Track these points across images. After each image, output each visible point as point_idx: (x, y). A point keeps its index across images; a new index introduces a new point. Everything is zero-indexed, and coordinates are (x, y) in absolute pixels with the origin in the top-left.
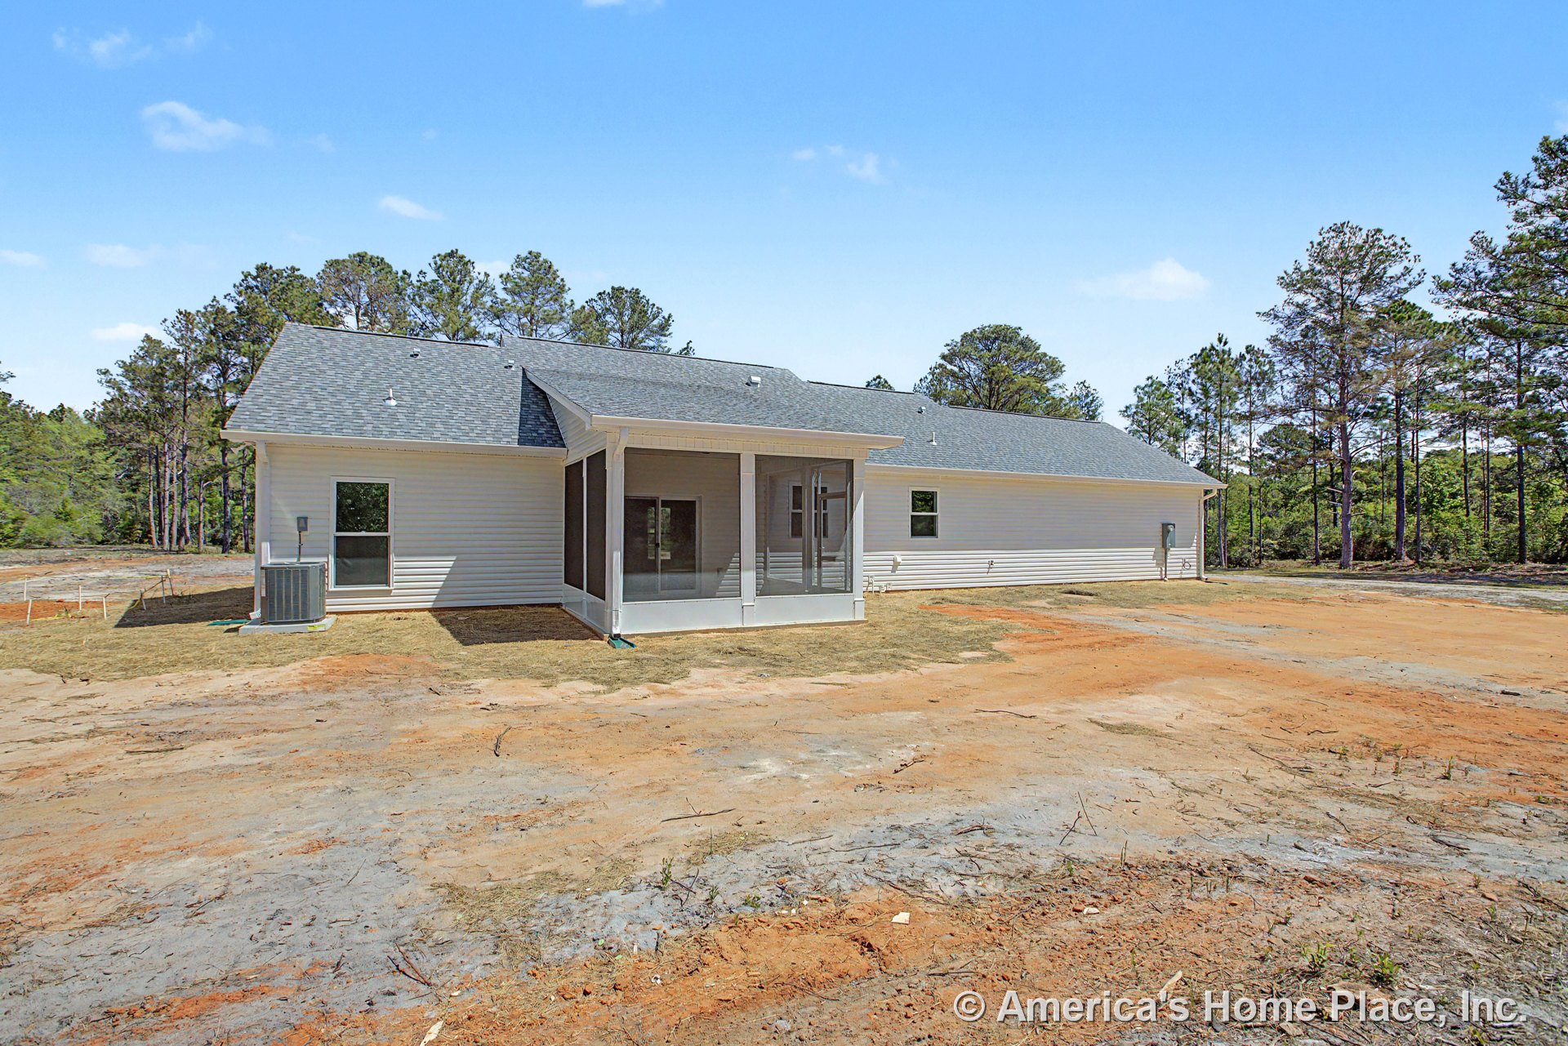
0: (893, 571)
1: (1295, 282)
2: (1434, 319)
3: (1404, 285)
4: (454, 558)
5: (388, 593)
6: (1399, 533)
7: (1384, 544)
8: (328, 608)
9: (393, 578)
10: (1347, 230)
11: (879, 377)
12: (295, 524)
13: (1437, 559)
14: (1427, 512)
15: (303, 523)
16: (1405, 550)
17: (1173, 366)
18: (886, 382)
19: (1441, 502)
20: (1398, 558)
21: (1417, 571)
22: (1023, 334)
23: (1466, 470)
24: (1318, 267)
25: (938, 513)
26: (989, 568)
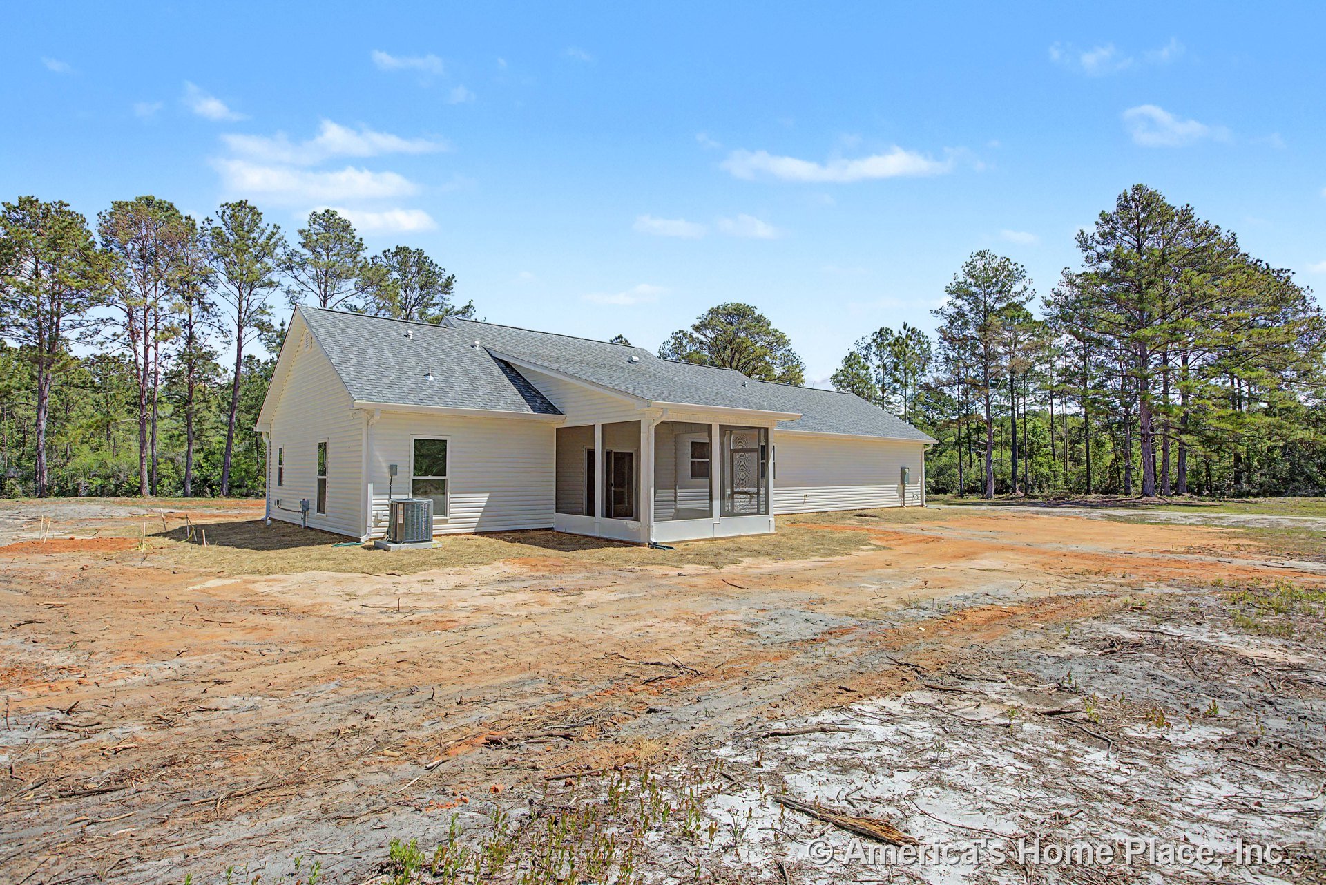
1: (957, 291)
2: (1034, 318)
3: (1023, 299)
4: (488, 495)
5: (446, 522)
6: (1014, 473)
7: (1004, 481)
8: (434, 532)
9: (450, 510)
10: (988, 256)
11: (620, 337)
12: (387, 470)
13: (1036, 492)
14: (1030, 457)
15: (393, 469)
16: (1018, 486)
17: (860, 341)
18: (626, 341)
19: (1039, 449)
20: (1014, 491)
21: (1027, 500)
22: (757, 313)
23: (1052, 428)
24: (970, 280)
26: (805, 499)
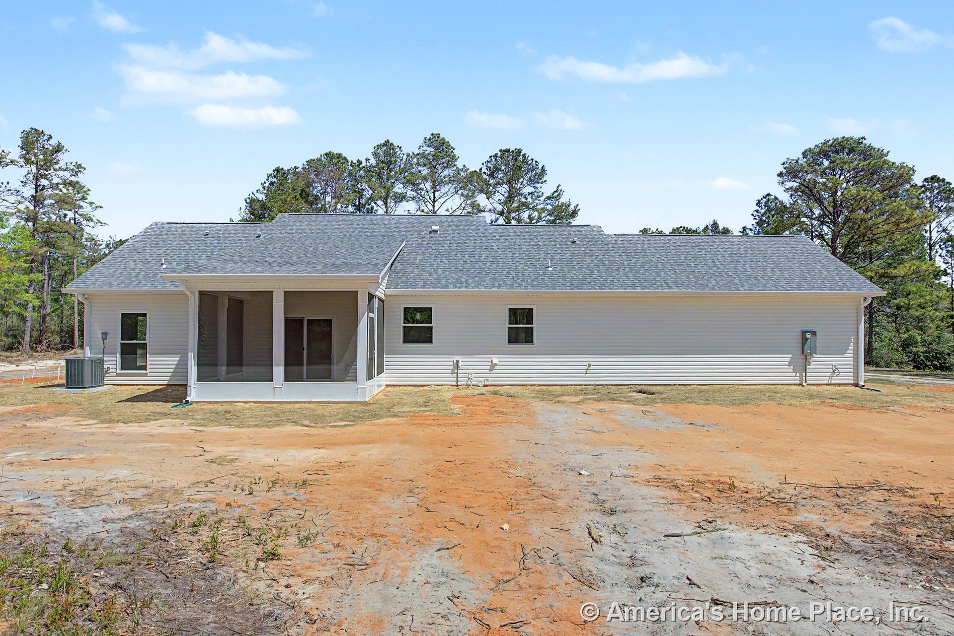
0: (491, 370)
4: (180, 356)
5: (146, 375)
9: (149, 367)
12: (101, 336)
15: (105, 335)
25: (534, 325)
26: (587, 369)
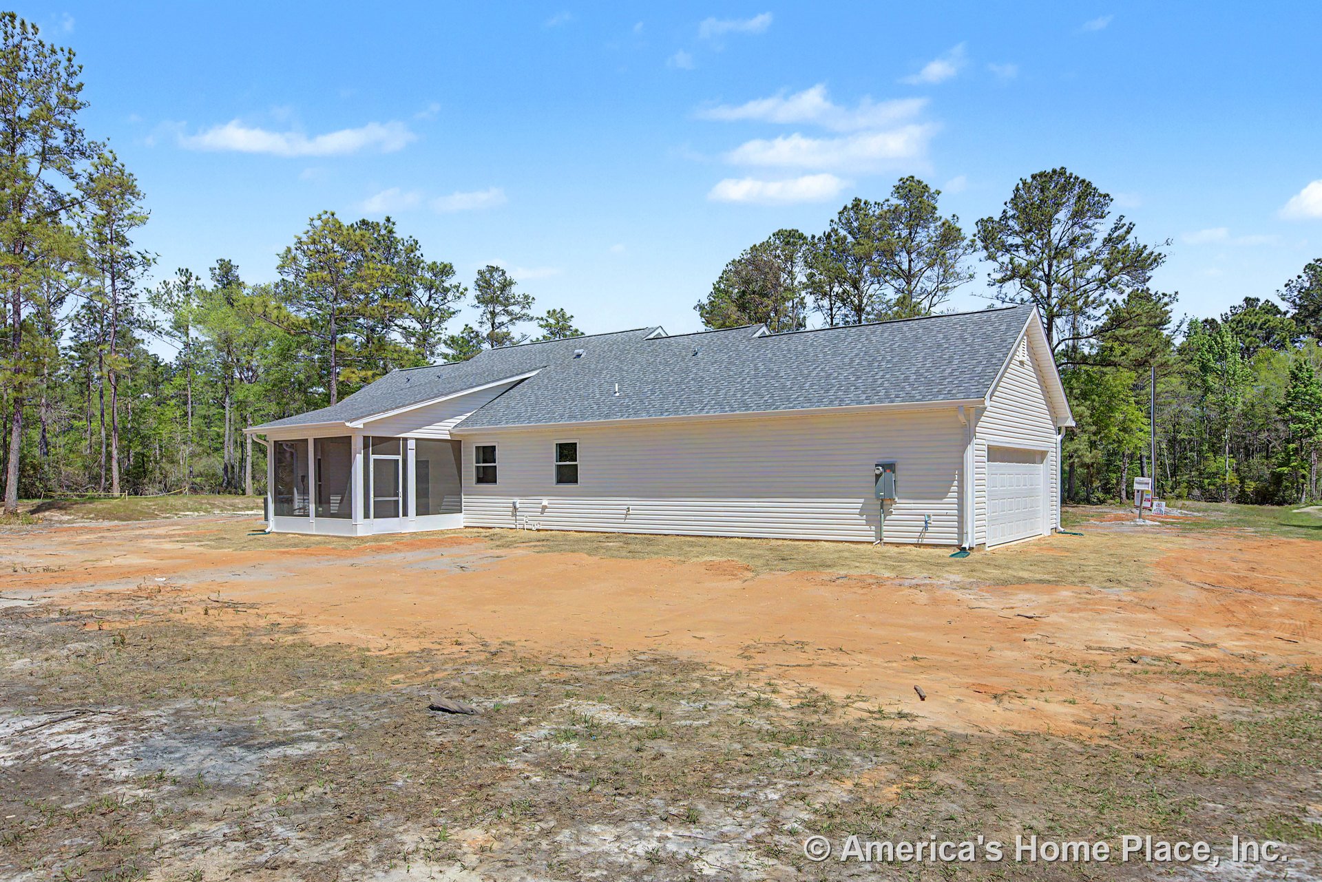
0: (542, 513)
25: (578, 462)
26: (627, 514)
